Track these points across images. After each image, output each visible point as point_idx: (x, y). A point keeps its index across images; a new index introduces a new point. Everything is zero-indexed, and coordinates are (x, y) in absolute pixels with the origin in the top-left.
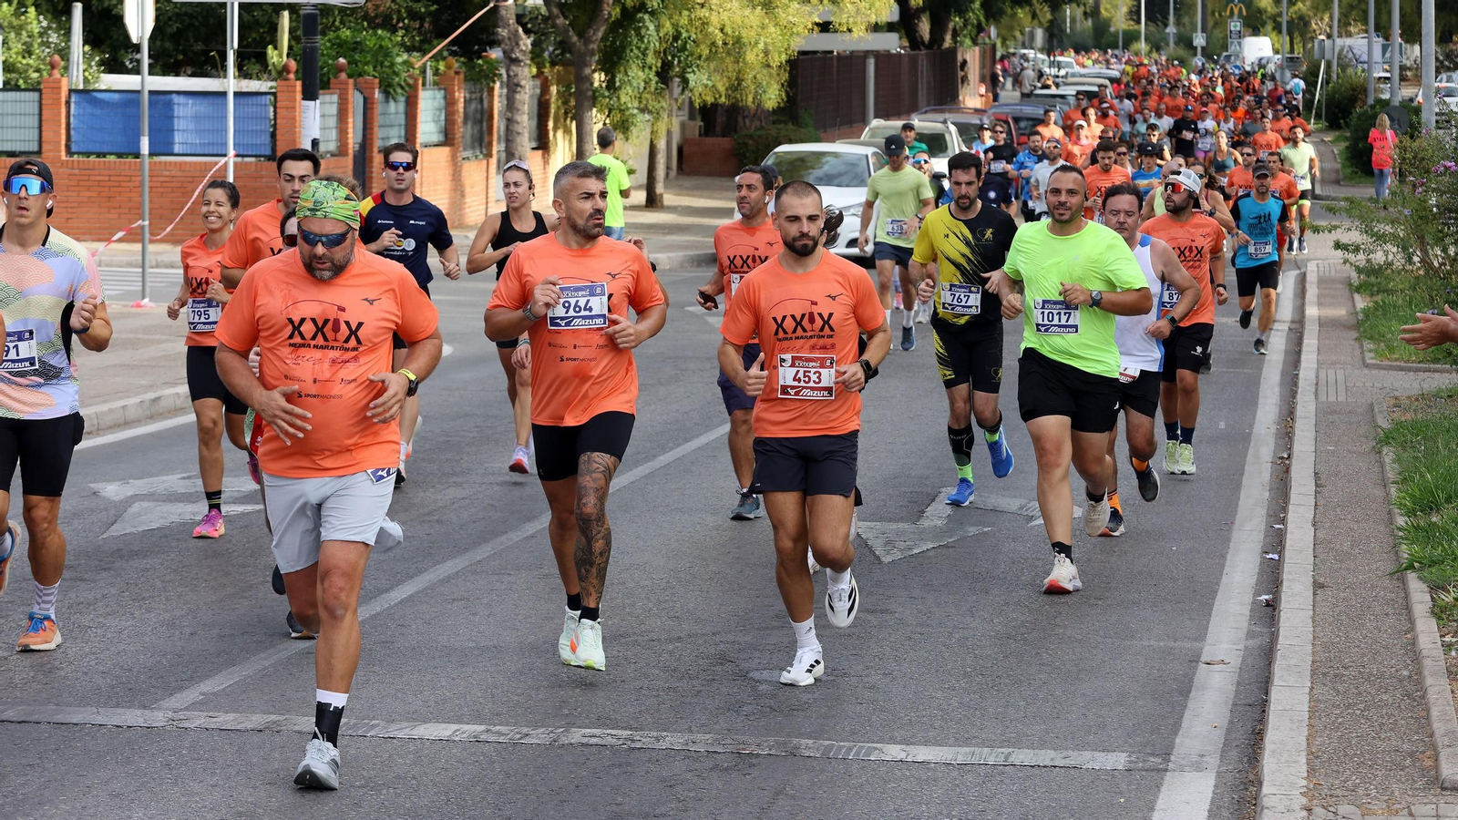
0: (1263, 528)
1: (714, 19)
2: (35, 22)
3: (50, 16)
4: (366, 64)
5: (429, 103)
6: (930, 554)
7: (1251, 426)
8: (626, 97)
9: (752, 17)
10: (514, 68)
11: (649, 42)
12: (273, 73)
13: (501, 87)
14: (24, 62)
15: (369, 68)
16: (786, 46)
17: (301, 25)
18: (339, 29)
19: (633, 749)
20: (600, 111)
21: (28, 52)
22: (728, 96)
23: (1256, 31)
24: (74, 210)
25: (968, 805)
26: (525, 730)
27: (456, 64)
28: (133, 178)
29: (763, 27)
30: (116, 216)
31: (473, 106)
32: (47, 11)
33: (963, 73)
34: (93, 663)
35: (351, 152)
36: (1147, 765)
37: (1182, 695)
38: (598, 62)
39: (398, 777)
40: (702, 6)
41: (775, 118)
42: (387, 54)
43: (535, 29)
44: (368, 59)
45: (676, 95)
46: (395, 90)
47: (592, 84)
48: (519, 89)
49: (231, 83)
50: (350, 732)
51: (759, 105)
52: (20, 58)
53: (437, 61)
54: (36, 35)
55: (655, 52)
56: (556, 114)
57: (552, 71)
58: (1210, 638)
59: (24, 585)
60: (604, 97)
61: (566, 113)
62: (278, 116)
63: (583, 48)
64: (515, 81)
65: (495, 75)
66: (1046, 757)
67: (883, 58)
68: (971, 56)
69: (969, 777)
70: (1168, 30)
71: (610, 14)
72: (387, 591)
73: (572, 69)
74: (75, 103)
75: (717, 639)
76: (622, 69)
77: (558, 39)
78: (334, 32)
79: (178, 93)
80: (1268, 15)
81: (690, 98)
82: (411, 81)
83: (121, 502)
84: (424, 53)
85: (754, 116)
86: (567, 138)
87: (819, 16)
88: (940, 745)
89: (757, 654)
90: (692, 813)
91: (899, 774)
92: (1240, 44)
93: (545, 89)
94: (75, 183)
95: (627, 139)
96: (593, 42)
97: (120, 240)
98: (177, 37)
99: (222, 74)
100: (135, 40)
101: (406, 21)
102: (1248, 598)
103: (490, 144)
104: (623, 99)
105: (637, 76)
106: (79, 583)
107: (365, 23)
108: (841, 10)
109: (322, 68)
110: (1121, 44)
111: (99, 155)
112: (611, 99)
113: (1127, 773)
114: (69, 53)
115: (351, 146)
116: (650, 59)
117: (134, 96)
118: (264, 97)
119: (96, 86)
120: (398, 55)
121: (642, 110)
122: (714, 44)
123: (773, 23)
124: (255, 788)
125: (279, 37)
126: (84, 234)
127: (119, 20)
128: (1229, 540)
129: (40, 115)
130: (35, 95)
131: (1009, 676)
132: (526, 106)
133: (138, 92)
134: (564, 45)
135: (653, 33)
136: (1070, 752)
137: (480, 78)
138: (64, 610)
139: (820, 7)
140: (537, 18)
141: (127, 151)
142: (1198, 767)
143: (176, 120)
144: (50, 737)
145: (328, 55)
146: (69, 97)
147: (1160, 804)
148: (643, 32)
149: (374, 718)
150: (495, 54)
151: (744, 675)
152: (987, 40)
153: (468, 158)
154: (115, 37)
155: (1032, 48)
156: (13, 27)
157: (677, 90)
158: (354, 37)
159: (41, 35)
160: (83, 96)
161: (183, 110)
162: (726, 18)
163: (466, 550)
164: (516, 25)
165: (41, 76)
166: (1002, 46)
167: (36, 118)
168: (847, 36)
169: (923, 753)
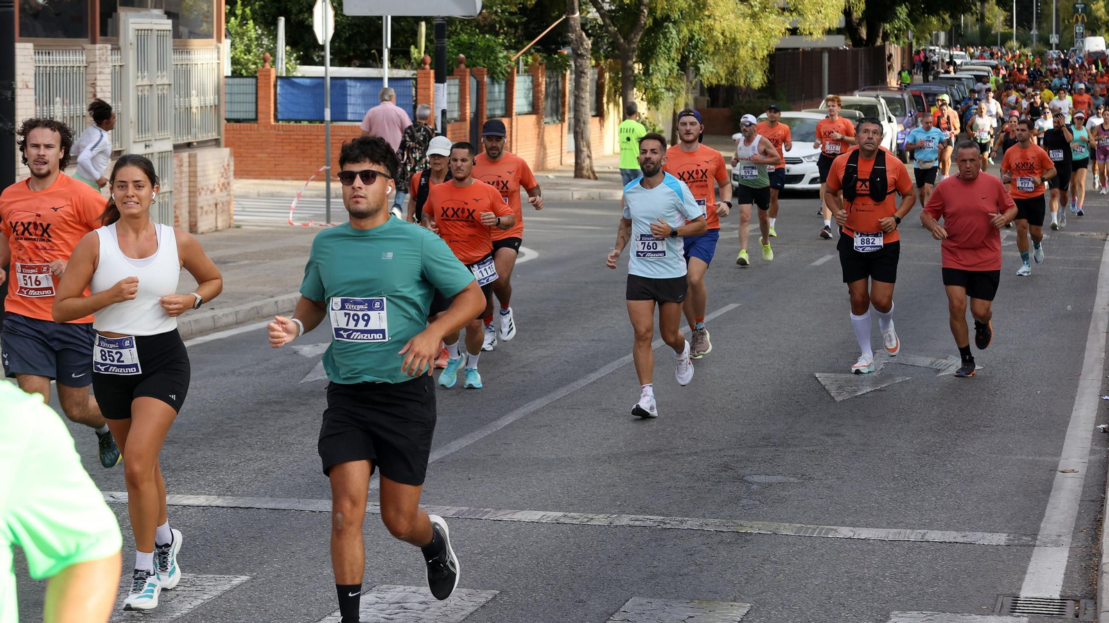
0: (1101, 378)
1: (717, 26)
2: (253, 30)
3: (263, 26)
4: (478, 58)
5: (521, 84)
6: (869, 395)
7: (1092, 308)
8: (657, 80)
9: (743, 25)
10: (579, 60)
11: (672, 42)
12: (415, 64)
13: (571, 74)
14: (246, 57)
15: (480, 61)
16: (767, 44)
17: (434, 32)
18: (459, 34)
19: (665, 529)
20: (639, 90)
21: (248, 51)
22: (727, 80)
23: (1094, 33)
24: (279, 159)
25: (897, 568)
26: (590, 516)
27: (539, 57)
28: (320, 137)
29: (751, 31)
30: (308, 163)
31: (551, 88)
32: (261, 23)
33: (889, 63)
34: (295, 468)
35: (468, 118)
36: (1021, 542)
37: (1045, 494)
38: (637, 57)
39: (504, 547)
40: (709, 17)
41: (759, 95)
42: (492, 51)
43: (594, 33)
44: (480, 55)
45: (691, 79)
46: (498, 76)
47: (633, 71)
48: (583, 75)
49: (386, 72)
50: (471, 516)
51: (749, 85)
52: (243, 55)
53: (527, 56)
54: (254, 39)
55: (677, 49)
56: (609, 91)
57: (606, 62)
58: (1064, 454)
59: (248, 415)
60: (641, 80)
61: (615, 92)
62: (418, 94)
63: (627, 46)
64: (581, 69)
65: (567, 65)
66: (950, 536)
67: (834, 53)
68: (894, 50)
69: (897, 549)
70: (1032, 33)
71: (645, 24)
72: (495, 420)
73: (619, 61)
74: (280, 85)
75: (722, 453)
76: (654, 61)
77: (610, 40)
78: (456, 36)
79: (350, 78)
80: (1103, 21)
81: (701, 81)
82: (509, 70)
83: (313, 358)
84: (518, 50)
85: (745, 93)
86: (616, 108)
87: (790, 24)
88: (877, 527)
89: (750, 464)
90: (705, 573)
91: (848, 547)
92: (1083, 42)
93: (601, 75)
94: (280, 140)
95: (657, 109)
96: (634, 43)
97: (313, 180)
98: (349, 41)
99: (380, 65)
100: (321, 42)
101: (505, 29)
102: (1091, 427)
103: (564, 113)
104: (655, 82)
105: (664, 66)
106: (285, 413)
107: (477, 30)
108: (805, 20)
109: (448, 61)
110: (999, 42)
111: (296, 121)
112: (646, 81)
113: (1007, 548)
114: (276, 51)
115: (468, 114)
116: (673, 54)
117: (320, 80)
118: (408, 81)
119: (295, 74)
120: (500, 52)
121: (668, 90)
122: (717, 43)
123: (758, 29)
124: (406, 554)
125: (418, 40)
126: (287, 175)
127: (309, 29)
128: (1077, 387)
129: (257, 93)
130: (253, 81)
131: (924, 480)
132: (588, 87)
133: (323, 78)
134: (615, 45)
135: (675, 36)
136: (967, 533)
137: (555, 68)
138: (275, 432)
139: (791, 18)
140: (595, 26)
141: (316, 118)
142: (1057, 544)
143: (348, 97)
144: (267, 518)
145: (452, 52)
146: (276, 82)
147: (1031, 569)
148: (668, 35)
149: (487, 507)
150: (566, 51)
151: (741, 479)
152: (906, 40)
153: (548, 123)
154: (307, 40)
155: (938, 46)
156: (238, 34)
157: (692, 75)
158: (469, 39)
159: (257, 39)
160: (287, 81)
161: (354, 90)
162: (725, 26)
163: (549, 392)
164: (581, 31)
165: (257, 67)
166: (917, 44)
167: (254, 96)
168: (809, 38)
169: (864, 533)
